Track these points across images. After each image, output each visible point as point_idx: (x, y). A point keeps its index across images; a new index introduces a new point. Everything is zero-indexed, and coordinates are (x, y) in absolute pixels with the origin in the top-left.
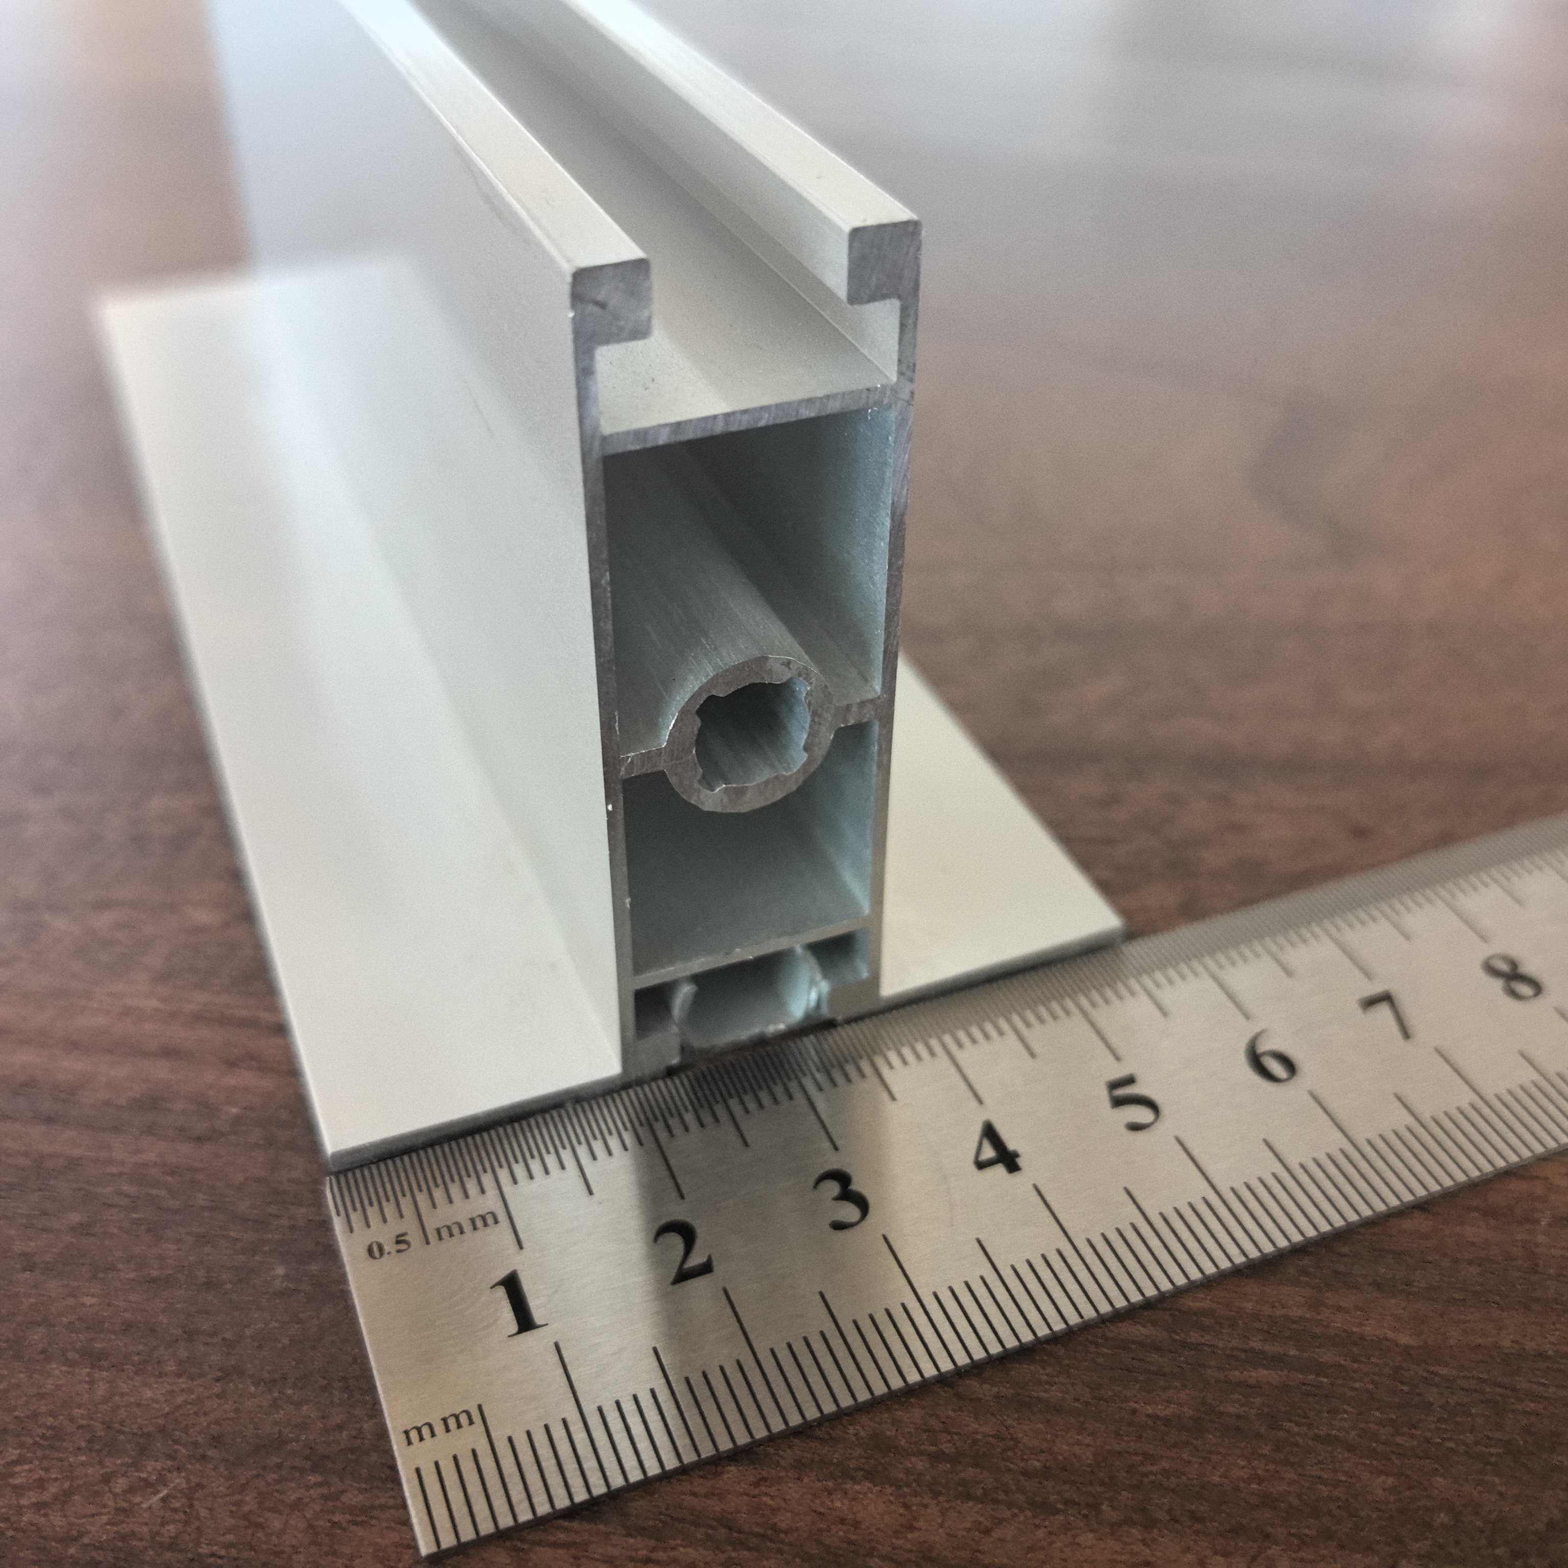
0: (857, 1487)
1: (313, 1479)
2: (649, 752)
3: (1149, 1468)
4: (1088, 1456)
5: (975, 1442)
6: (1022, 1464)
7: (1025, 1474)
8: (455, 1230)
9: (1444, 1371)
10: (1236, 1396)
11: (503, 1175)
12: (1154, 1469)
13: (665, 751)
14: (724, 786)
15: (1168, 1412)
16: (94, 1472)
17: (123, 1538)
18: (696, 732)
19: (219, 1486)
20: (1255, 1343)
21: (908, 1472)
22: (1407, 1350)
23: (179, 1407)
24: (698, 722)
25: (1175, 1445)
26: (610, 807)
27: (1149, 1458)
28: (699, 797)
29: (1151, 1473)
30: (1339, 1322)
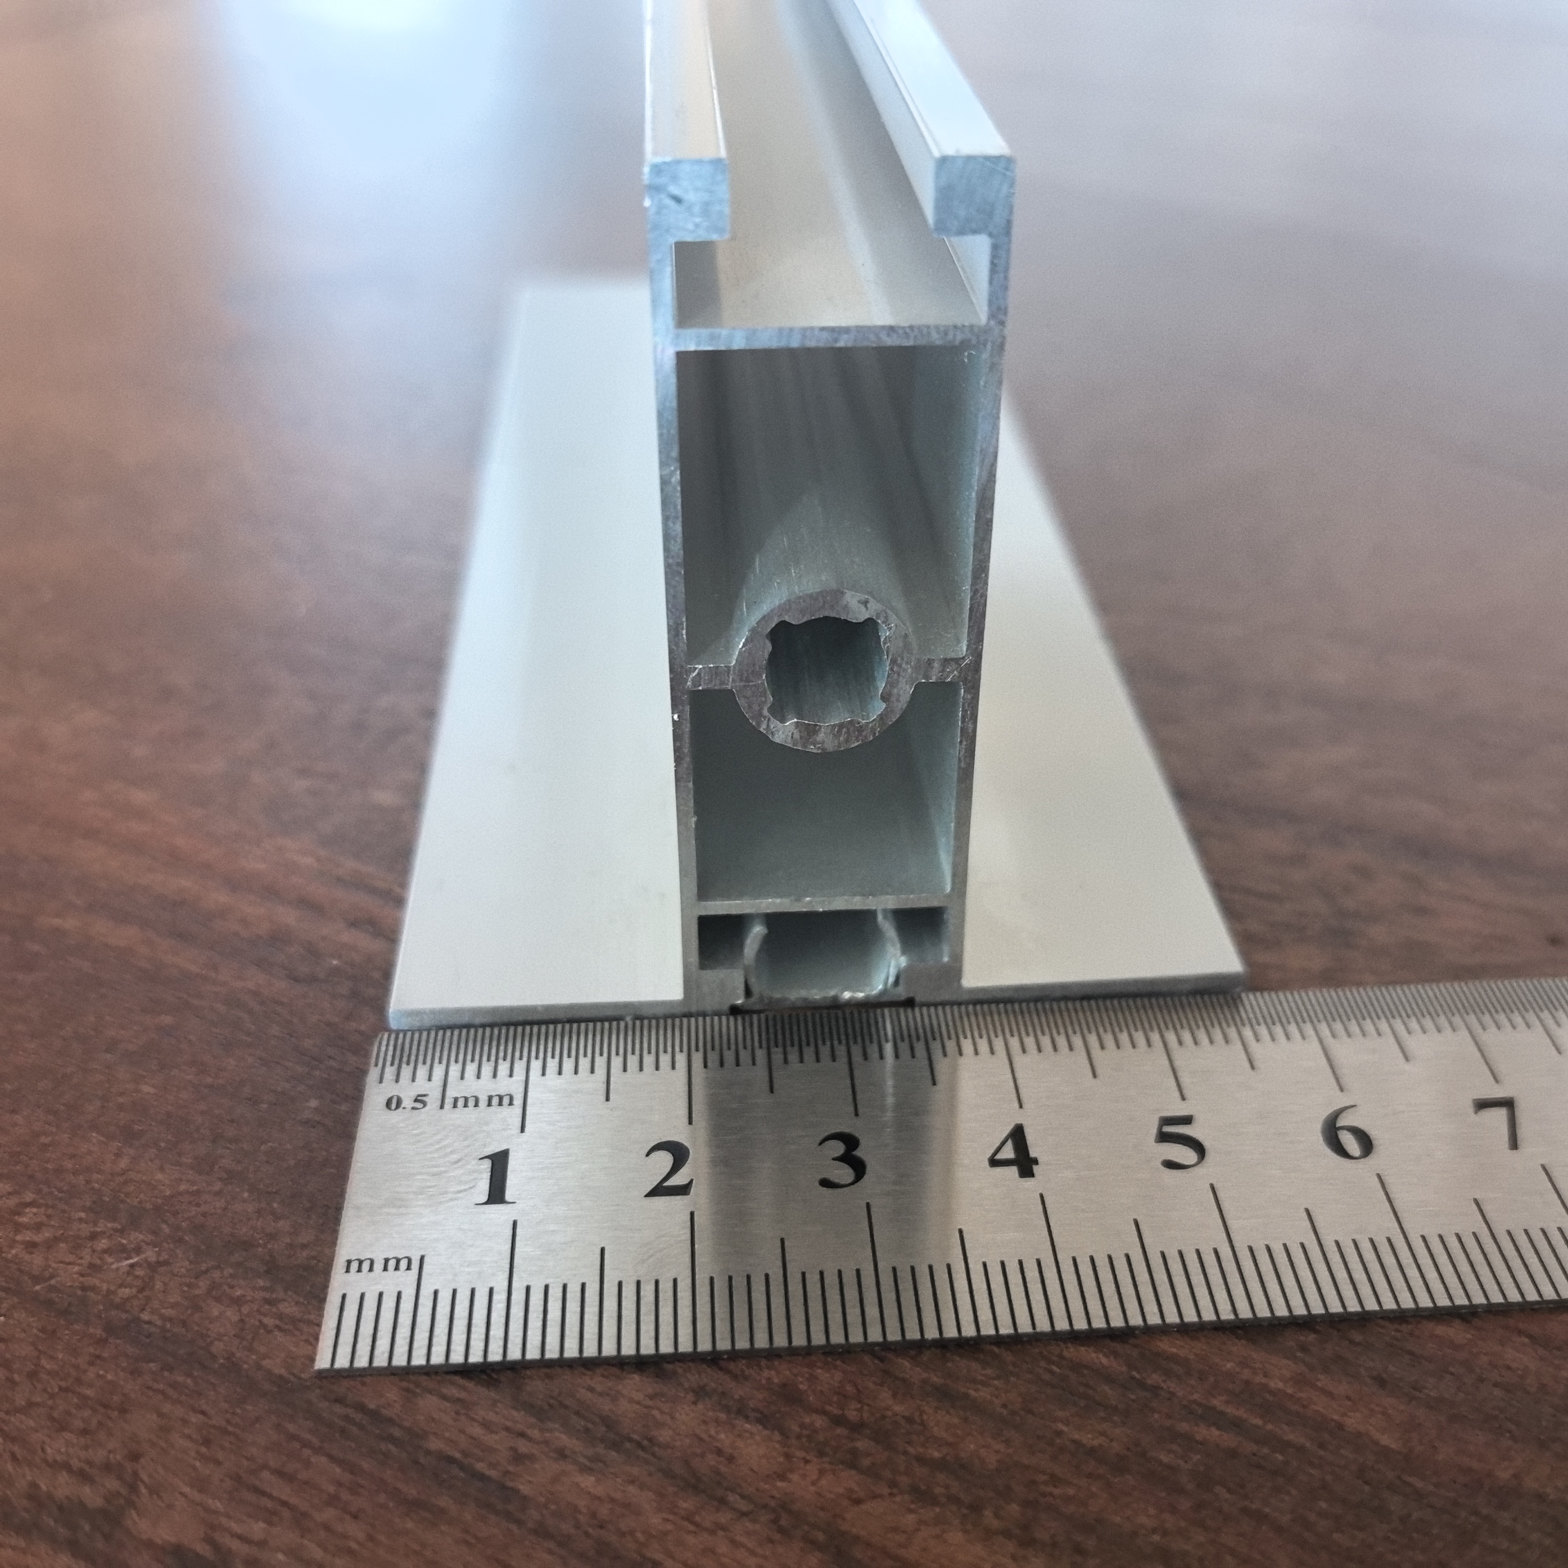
0: (747, 1426)
1: (261, 1283)
2: (717, 667)
3: (1050, 1489)
4: (992, 1460)
5: (884, 1417)
6: (921, 1450)
7: (921, 1460)
8: (471, 1103)
9: (1419, 1484)
10: (1174, 1447)
11: (536, 1065)
12: (1056, 1491)
13: (734, 670)
14: (796, 720)
15: (1096, 1443)
16: (86, 1229)
17: (84, 1288)
18: (767, 656)
19: (182, 1266)
20: (1217, 1402)
21: (802, 1426)
22: (1385, 1453)
23: (181, 1194)
24: (769, 647)
25: (1090, 1476)
26: (676, 717)
27: (1055, 1480)
28: (768, 726)
29: (1051, 1494)
30: (1320, 1405)
